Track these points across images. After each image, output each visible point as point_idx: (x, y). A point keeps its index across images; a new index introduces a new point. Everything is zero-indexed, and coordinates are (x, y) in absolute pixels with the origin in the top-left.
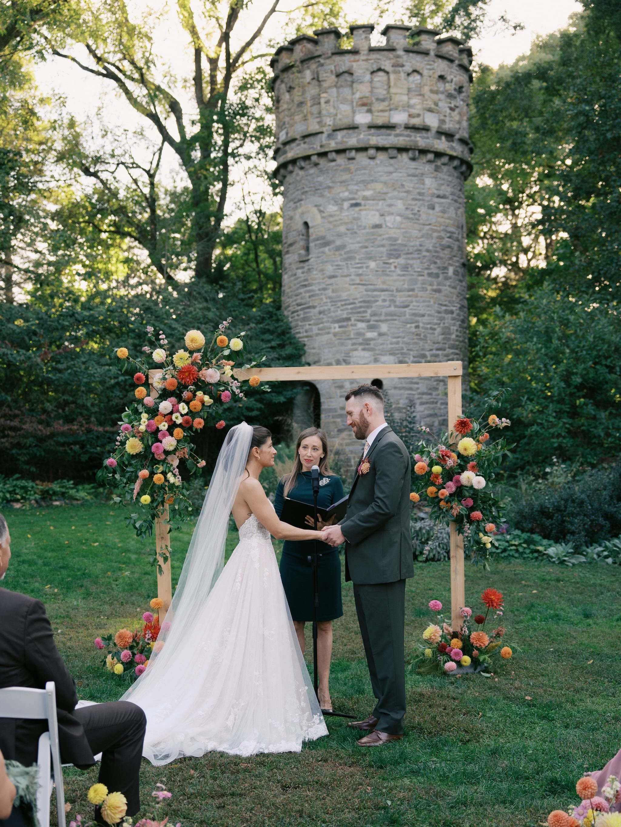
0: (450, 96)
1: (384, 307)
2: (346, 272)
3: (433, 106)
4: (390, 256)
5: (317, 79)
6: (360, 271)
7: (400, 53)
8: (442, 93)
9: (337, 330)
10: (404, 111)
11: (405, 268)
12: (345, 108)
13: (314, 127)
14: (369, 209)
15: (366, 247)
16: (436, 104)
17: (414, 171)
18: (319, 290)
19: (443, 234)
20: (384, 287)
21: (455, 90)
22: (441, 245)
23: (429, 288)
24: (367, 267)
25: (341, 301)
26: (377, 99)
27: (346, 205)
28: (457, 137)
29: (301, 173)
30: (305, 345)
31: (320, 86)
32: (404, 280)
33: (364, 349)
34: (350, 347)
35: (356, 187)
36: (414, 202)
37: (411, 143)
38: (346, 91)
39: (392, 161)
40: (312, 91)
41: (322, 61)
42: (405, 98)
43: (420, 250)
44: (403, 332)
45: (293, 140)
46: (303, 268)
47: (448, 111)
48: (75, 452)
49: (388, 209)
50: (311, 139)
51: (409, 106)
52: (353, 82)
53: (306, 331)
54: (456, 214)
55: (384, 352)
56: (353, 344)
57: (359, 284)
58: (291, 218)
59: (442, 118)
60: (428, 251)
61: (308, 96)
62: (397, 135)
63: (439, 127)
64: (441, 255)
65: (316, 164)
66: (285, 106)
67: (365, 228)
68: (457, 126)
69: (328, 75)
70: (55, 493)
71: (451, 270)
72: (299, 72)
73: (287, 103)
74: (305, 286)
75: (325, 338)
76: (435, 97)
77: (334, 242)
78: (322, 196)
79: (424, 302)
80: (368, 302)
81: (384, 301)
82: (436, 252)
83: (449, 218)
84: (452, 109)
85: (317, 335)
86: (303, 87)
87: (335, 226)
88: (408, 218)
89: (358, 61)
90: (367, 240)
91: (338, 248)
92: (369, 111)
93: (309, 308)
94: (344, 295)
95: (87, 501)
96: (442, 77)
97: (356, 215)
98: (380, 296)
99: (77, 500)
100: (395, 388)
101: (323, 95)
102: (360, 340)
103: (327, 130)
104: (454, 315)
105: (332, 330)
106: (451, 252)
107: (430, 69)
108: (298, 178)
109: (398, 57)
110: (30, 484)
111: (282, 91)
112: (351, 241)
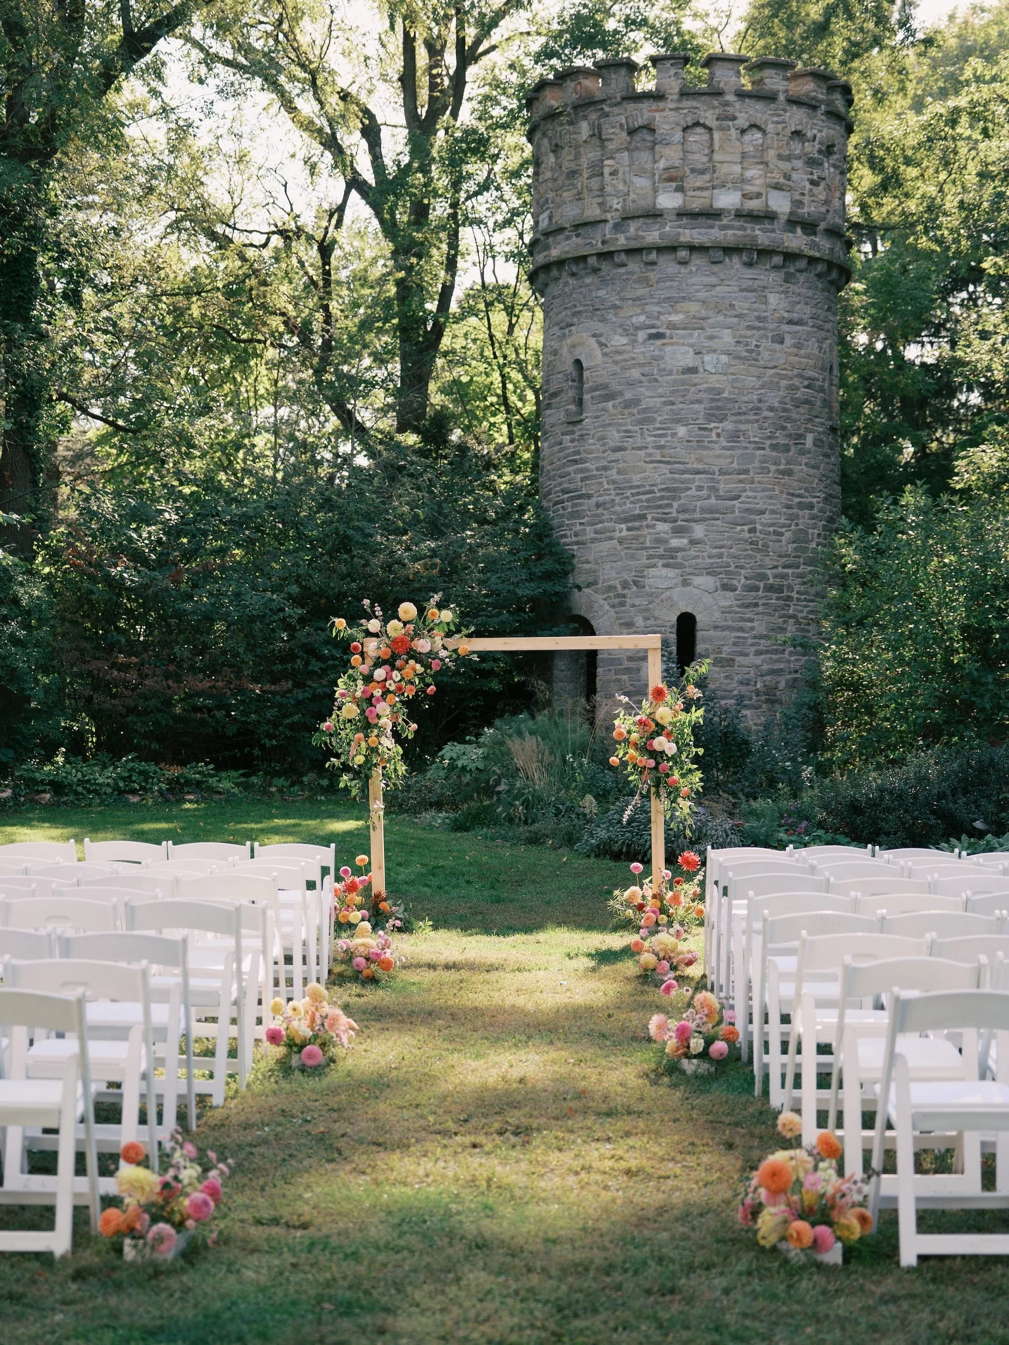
0: (812, 162)
1: (700, 498)
2: (639, 442)
3: (782, 180)
4: (710, 418)
5: (598, 135)
6: (663, 441)
7: (730, 98)
8: (798, 158)
9: (625, 533)
10: (736, 189)
11: (734, 436)
12: (642, 183)
13: (593, 212)
14: (677, 344)
15: (673, 404)
16: (788, 177)
17: (750, 283)
18: (597, 469)
19: (796, 382)
20: (700, 467)
21: (820, 152)
22: (793, 399)
23: (773, 468)
24: (674, 435)
25: (631, 487)
26: (693, 171)
27: (642, 335)
28: (823, 226)
29: (572, 281)
30: (573, 556)
31: (603, 147)
32: (732, 456)
33: (666, 566)
34: (644, 561)
35: (658, 309)
36: (749, 333)
37: (747, 240)
38: (644, 156)
39: (716, 268)
40: (590, 154)
41: (607, 109)
42: (737, 169)
43: (758, 409)
44: (729, 538)
45: (561, 230)
46: (573, 432)
47: (808, 186)
48: (217, 722)
49: (707, 343)
50: (589, 229)
51: (743, 181)
52: (655, 143)
53: (576, 535)
54: (821, 348)
55: (699, 571)
56: (649, 557)
57: (659, 462)
58: (555, 353)
59: (798, 197)
60: (771, 409)
61: (584, 162)
62: (723, 228)
63: (791, 213)
64: (794, 416)
65: (596, 270)
66: (548, 174)
67: (670, 374)
68: (823, 209)
69: (617, 130)
70: (188, 782)
71: (810, 439)
72: (571, 123)
73: (552, 169)
74: (575, 462)
75: (604, 547)
76: (786, 166)
77: (621, 393)
78: (603, 320)
79: (763, 490)
80: (674, 490)
81: (700, 488)
82: (785, 410)
83: (808, 357)
84: (813, 183)
85: (593, 540)
86: (577, 147)
87: (623, 368)
88: (740, 358)
89: (663, 110)
90: (673, 392)
91: (628, 404)
92: (680, 189)
93: (580, 497)
94: (636, 479)
95: (234, 795)
96: (797, 134)
97: (656, 353)
98: (694, 481)
99: (219, 793)
100: (716, 627)
101: (606, 162)
102: (661, 551)
103: (612, 217)
104: (815, 511)
105: (617, 534)
106: (810, 410)
107: (778, 123)
108: (567, 290)
109: (727, 104)
110: (152, 768)
111: (543, 150)
112: (648, 394)
